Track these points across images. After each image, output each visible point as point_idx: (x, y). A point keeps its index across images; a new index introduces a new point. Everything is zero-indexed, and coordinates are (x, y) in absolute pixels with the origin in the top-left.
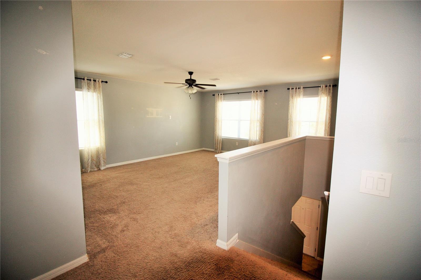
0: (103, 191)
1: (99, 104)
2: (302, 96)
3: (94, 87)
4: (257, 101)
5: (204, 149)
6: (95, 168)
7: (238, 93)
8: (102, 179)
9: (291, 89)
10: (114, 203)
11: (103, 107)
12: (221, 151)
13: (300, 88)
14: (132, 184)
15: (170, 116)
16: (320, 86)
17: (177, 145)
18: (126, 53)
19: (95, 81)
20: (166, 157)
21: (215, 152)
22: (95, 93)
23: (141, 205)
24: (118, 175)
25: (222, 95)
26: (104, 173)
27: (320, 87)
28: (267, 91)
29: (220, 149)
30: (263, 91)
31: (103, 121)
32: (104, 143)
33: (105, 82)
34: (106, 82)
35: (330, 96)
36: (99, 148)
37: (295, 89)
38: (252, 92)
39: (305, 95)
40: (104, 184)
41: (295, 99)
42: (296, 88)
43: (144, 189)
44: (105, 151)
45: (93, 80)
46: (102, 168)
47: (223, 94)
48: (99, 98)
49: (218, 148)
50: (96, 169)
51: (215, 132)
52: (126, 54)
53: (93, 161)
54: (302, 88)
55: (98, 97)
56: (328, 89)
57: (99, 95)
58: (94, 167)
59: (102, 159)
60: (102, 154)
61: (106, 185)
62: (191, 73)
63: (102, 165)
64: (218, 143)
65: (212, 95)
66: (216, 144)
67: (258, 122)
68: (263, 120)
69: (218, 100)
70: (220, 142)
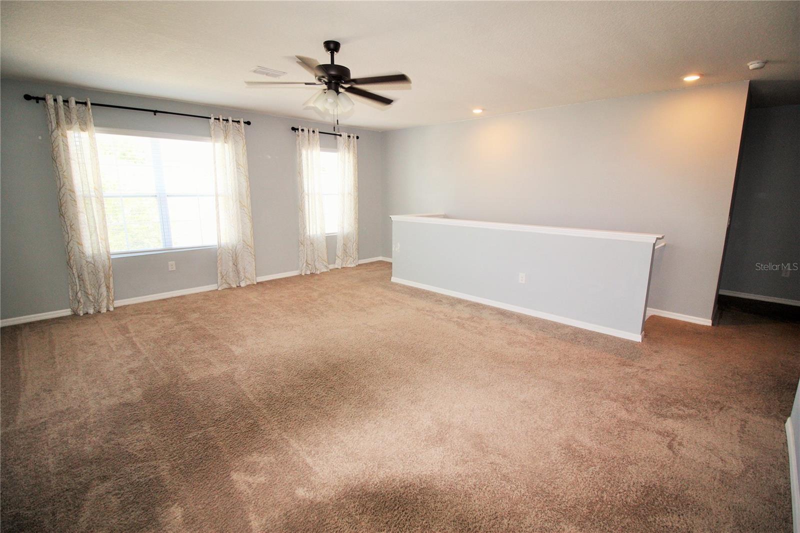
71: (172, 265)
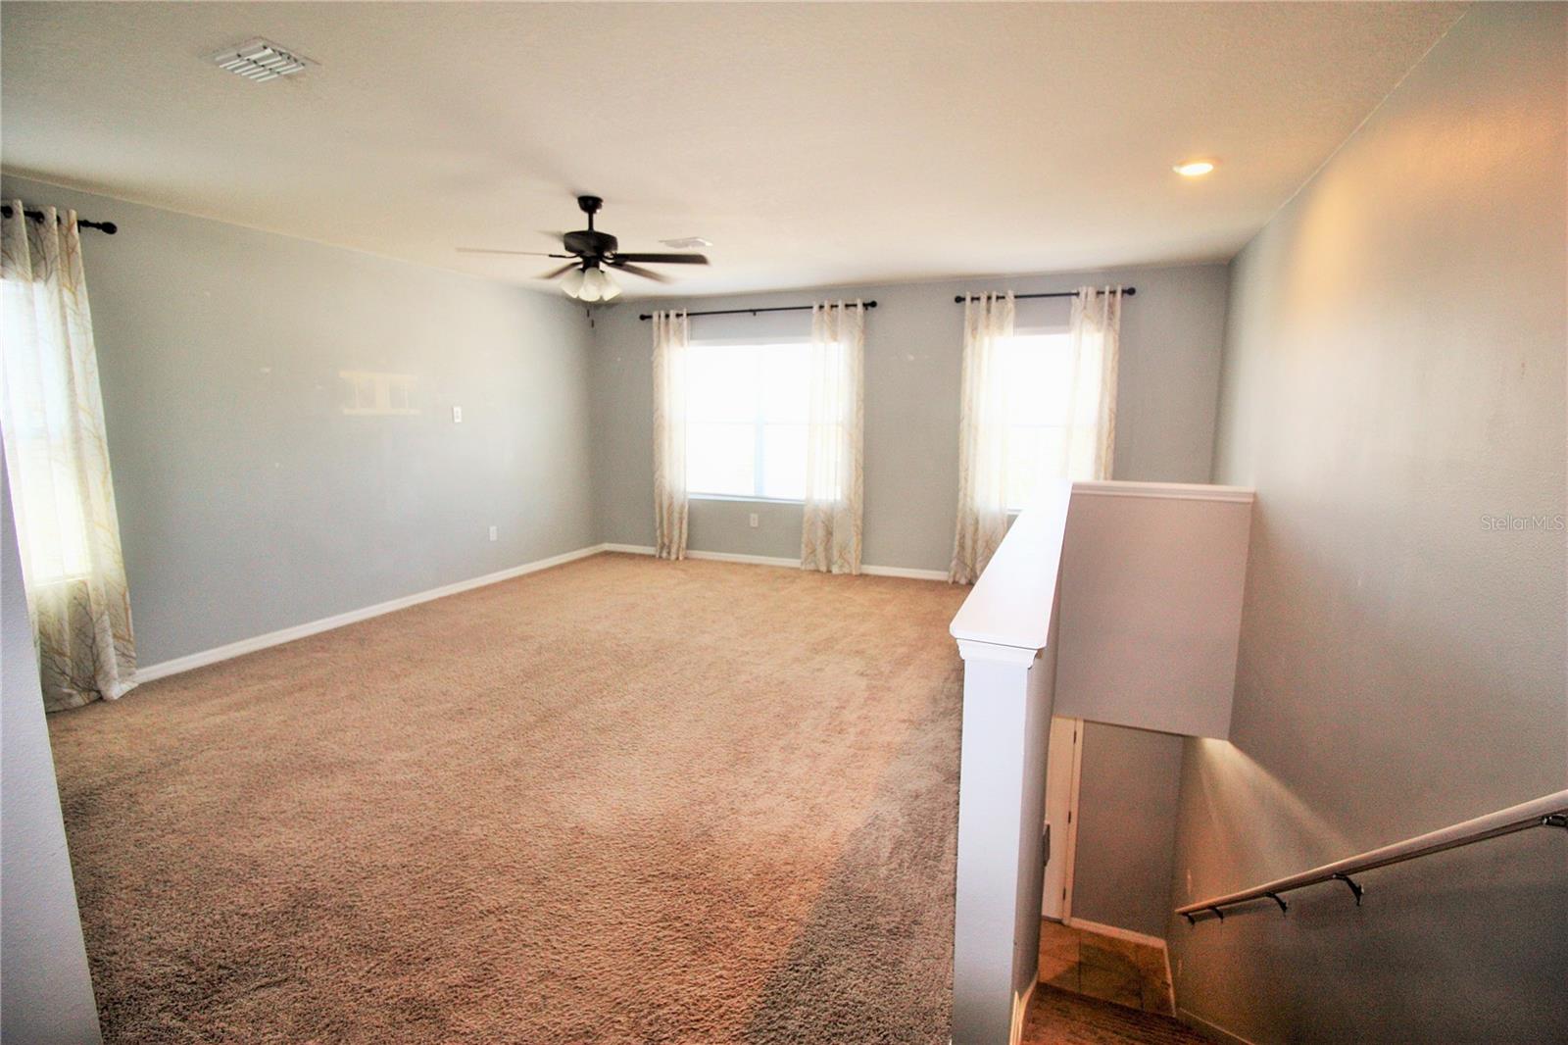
0: (153, 839)
1: (68, 347)
2: (1009, 329)
3: (31, 254)
4: (834, 345)
5: (607, 547)
6: (70, 696)
7: (754, 311)
8: (127, 754)
9: (968, 299)
10: (251, 912)
11: (95, 361)
12: (688, 551)
13: (1003, 298)
14: (321, 768)
15: (457, 410)
16: (1075, 291)
17: (493, 537)
18: (265, 48)
19: (36, 216)
20: (448, 598)
21: (660, 557)
22: (39, 287)
23: (421, 896)
24: (218, 720)
25: (681, 319)
26: (130, 720)
27: (1077, 294)
28: (873, 304)
29: (684, 545)
30: (860, 307)
31: (100, 439)
32: (118, 557)
33: (98, 226)
34: (109, 228)
35: (1114, 330)
36: (85, 584)
37: (984, 300)
38: (811, 307)
39: (1021, 323)
40: (147, 787)
41: (986, 340)
42: (989, 298)
43: (403, 793)
44: (124, 596)
45: (26, 213)
46: (116, 690)
47: (688, 315)
48: (69, 312)
49: (671, 542)
50: (78, 700)
51: (658, 473)
52: (269, 51)
53: (57, 657)
54: (1013, 298)
55: (62, 306)
56: (1106, 303)
57: (67, 295)
58: (66, 690)
59: (111, 640)
60: (106, 617)
61: (163, 797)
62: (590, 202)
63: (115, 672)
64: (671, 524)
65: (638, 316)
66: (665, 526)
67: (840, 429)
68: (862, 421)
69: (668, 340)
70: (681, 513)
71: (754, 520)
